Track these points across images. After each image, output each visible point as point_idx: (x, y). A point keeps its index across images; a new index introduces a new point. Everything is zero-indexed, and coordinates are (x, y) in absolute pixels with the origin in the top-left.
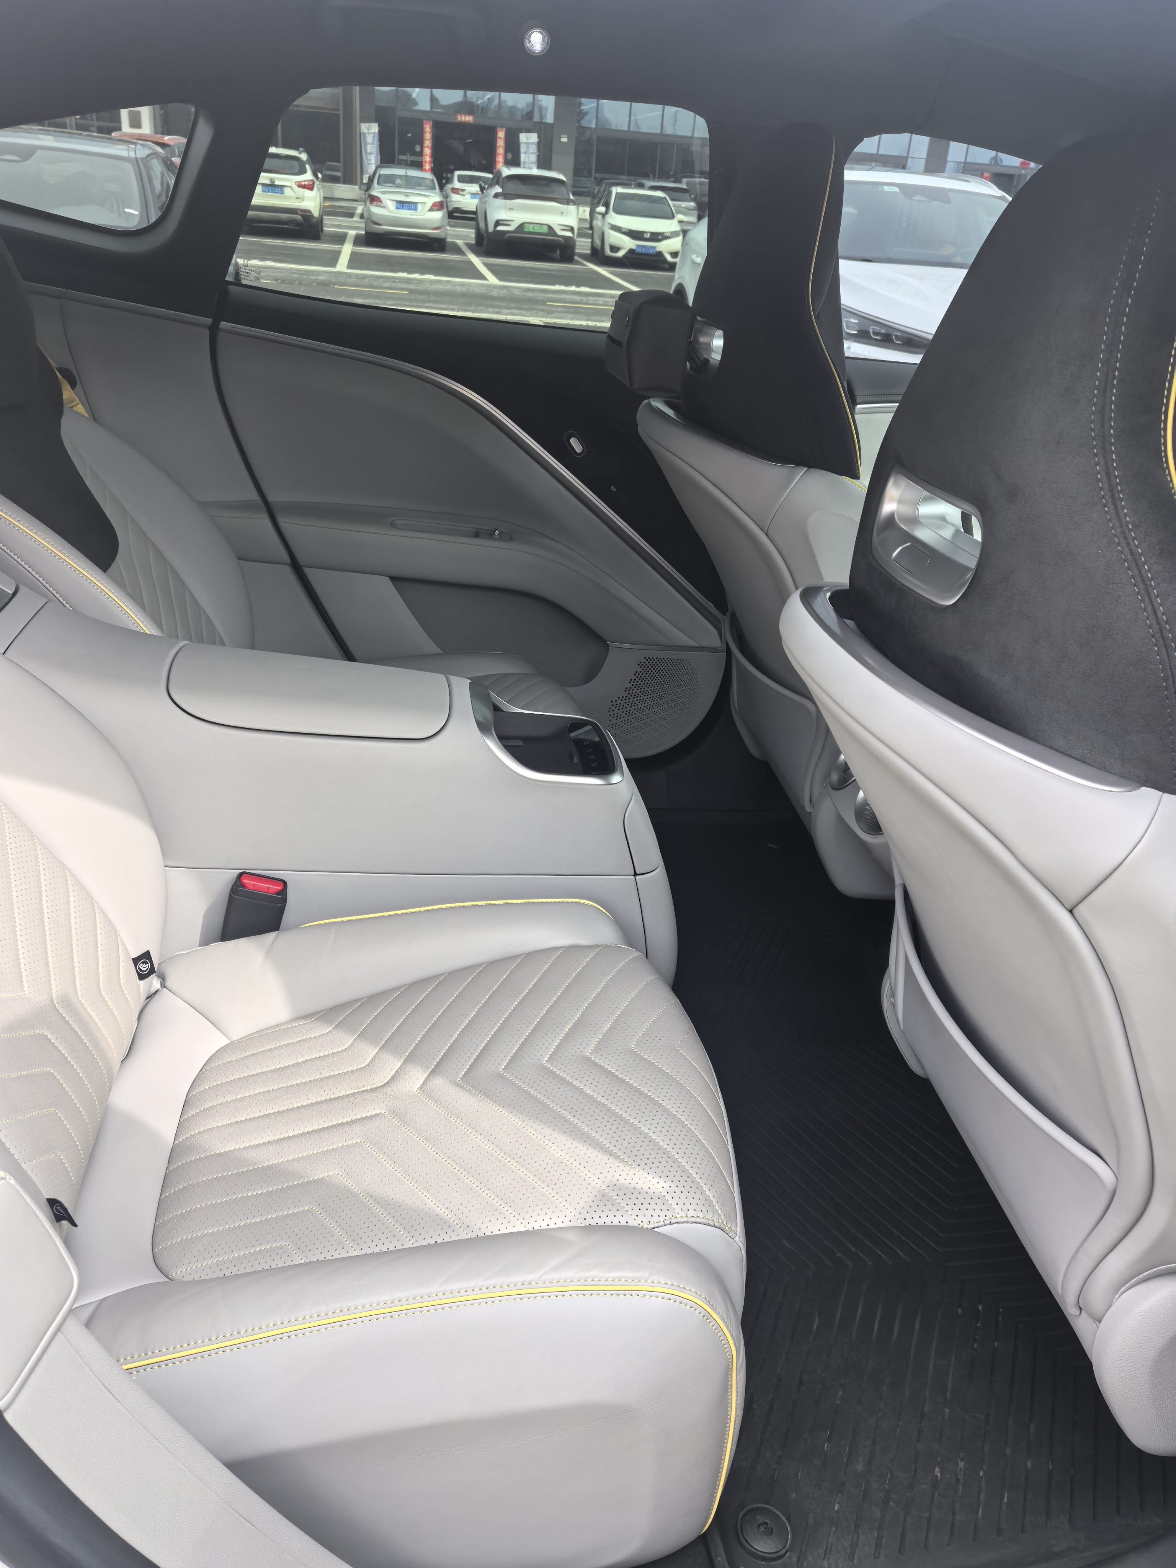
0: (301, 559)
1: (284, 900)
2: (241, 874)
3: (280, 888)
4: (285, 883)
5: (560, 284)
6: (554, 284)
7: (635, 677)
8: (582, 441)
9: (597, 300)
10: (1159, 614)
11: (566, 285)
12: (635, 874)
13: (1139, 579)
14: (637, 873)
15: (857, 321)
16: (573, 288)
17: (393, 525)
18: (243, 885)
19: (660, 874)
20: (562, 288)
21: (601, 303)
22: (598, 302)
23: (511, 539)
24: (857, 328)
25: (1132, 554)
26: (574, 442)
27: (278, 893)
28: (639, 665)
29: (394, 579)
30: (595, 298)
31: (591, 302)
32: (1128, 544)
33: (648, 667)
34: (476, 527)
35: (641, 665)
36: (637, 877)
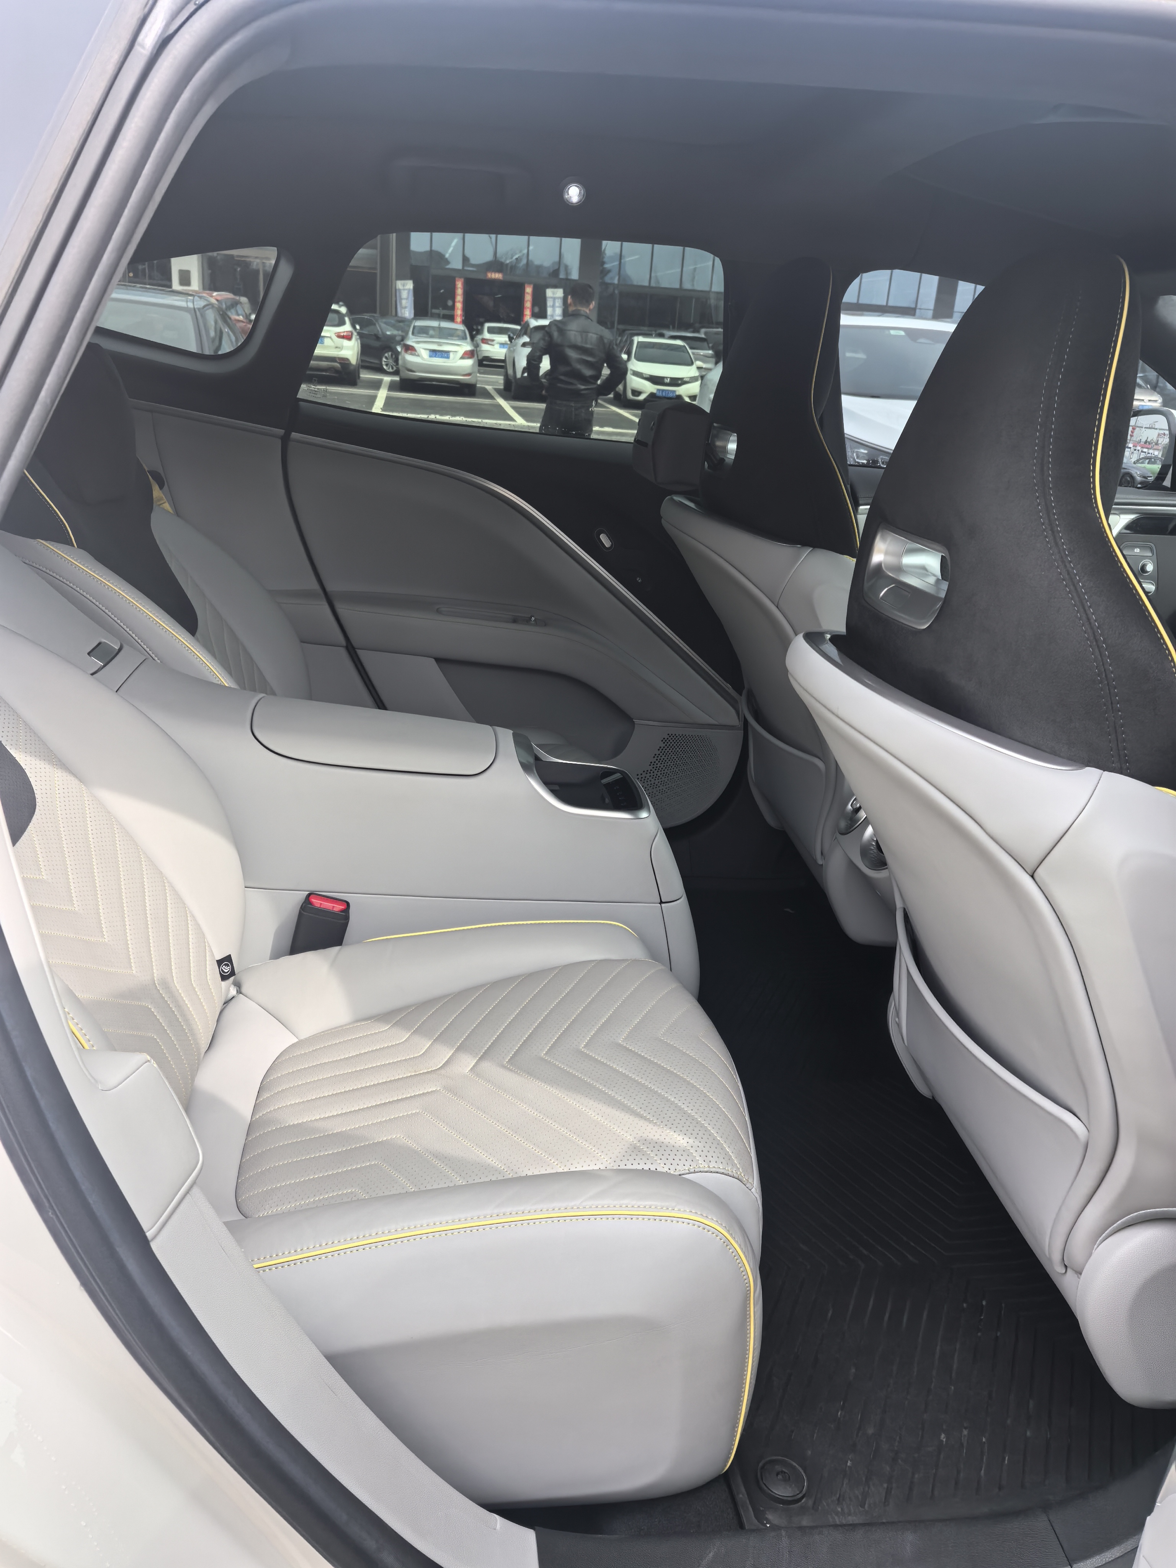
0: (355, 642)
1: (347, 918)
2: (309, 895)
3: (343, 907)
4: (348, 904)
7: (659, 752)
8: (610, 538)
10: (1092, 621)
12: (661, 902)
13: (1075, 594)
14: (663, 901)
15: (866, 452)
17: (438, 611)
18: (311, 903)
19: (683, 903)
23: (545, 625)
24: (867, 458)
25: (1069, 574)
26: (603, 538)
27: (342, 911)
28: (662, 741)
29: (438, 660)
32: (1065, 566)
33: (671, 743)
34: (514, 614)
35: (664, 741)
36: (663, 905)
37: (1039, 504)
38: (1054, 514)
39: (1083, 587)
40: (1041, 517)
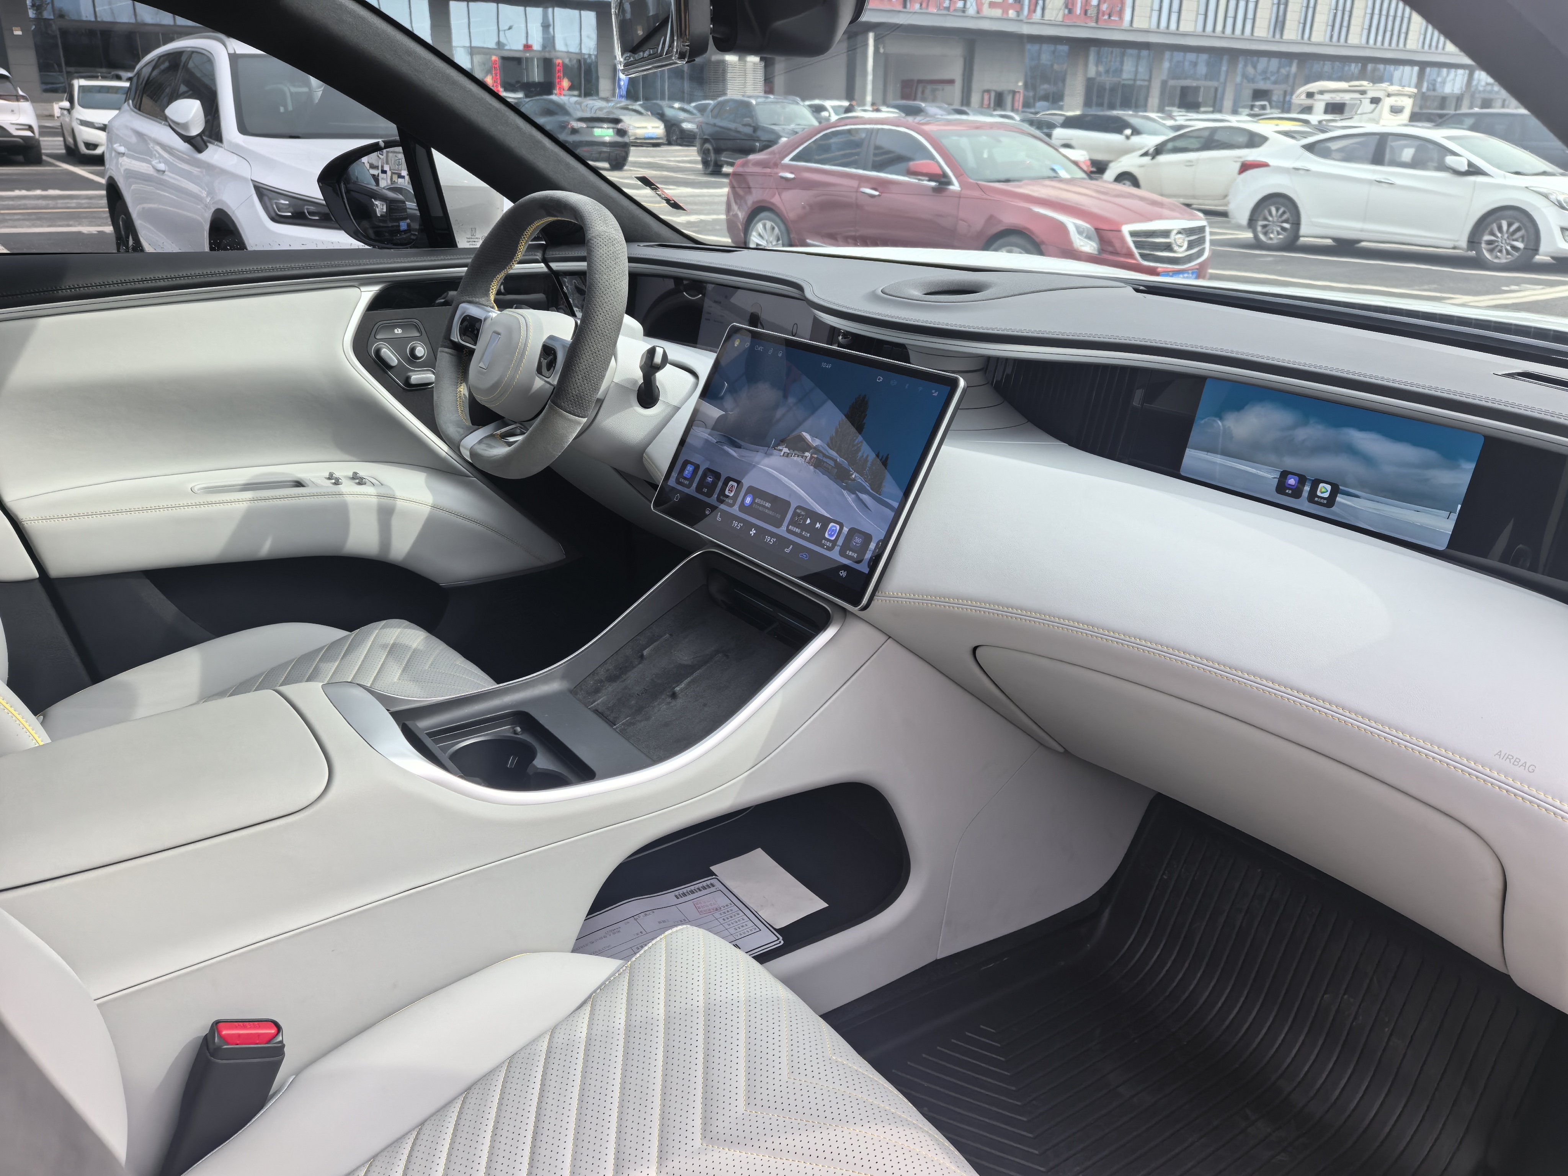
5: (20, 189)
6: (12, 190)
9: (68, 203)
15: (287, 202)
20: (24, 193)
24: (291, 210)
30: (66, 201)
31: (59, 206)
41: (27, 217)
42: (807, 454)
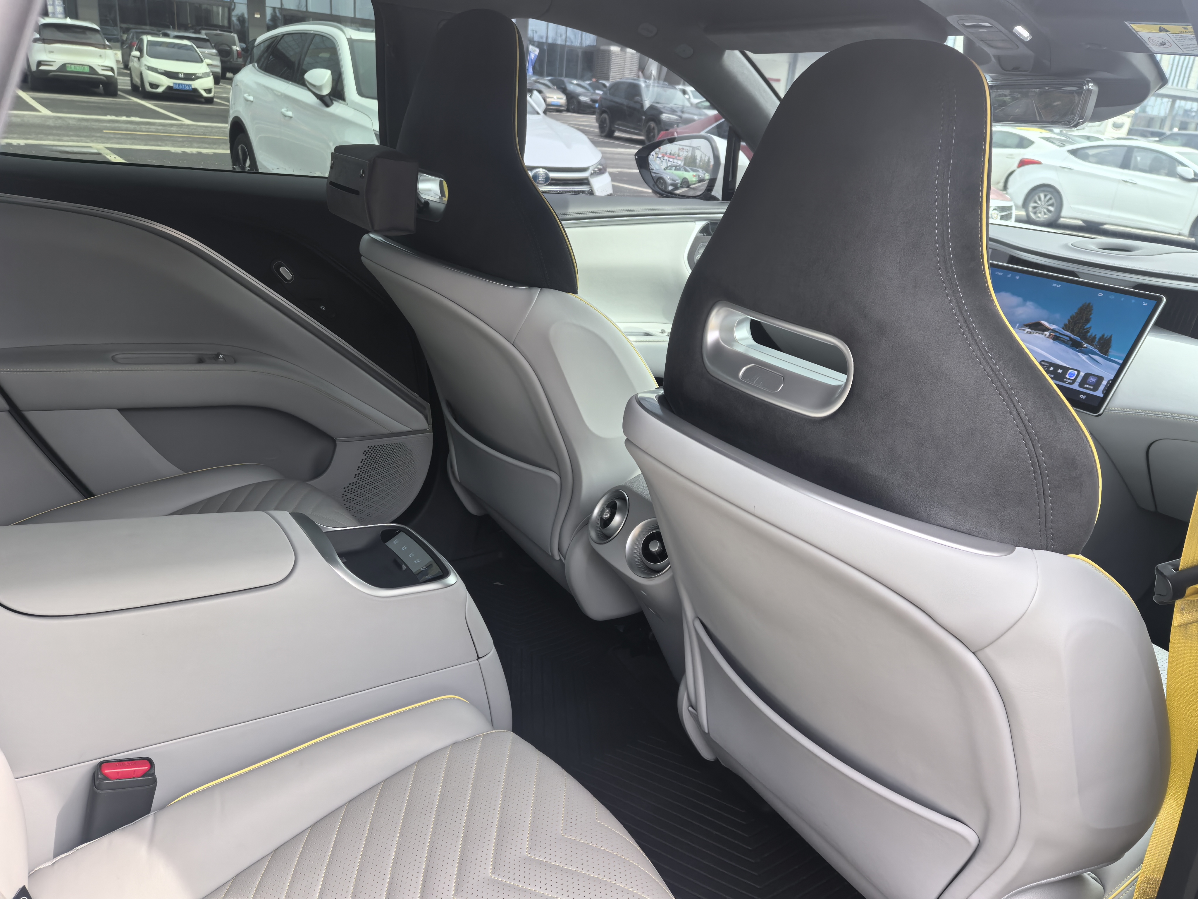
0: (20, 403)
1: (154, 781)
2: (98, 765)
3: (147, 768)
4: (150, 761)
5: (111, 115)
6: (106, 115)
7: (362, 464)
8: (291, 269)
9: (149, 128)
11: (116, 116)
14: (480, 657)
16: (124, 118)
17: (114, 360)
18: (106, 777)
20: (114, 118)
21: (154, 130)
22: (150, 130)
23: (235, 361)
26: (283, 270)
27: (145, 774)
28: (364, 453)
29: (121, 410)
30: (147, 127)
31: (144, 130)
33: (369, 454)
34: (199, 353)
36: (480, 660)
37: (950, 302)
38: (966, 311)
39: (1008, 382)
40: (955, 314)
41: (125, 137)
42: (1046, 333)
